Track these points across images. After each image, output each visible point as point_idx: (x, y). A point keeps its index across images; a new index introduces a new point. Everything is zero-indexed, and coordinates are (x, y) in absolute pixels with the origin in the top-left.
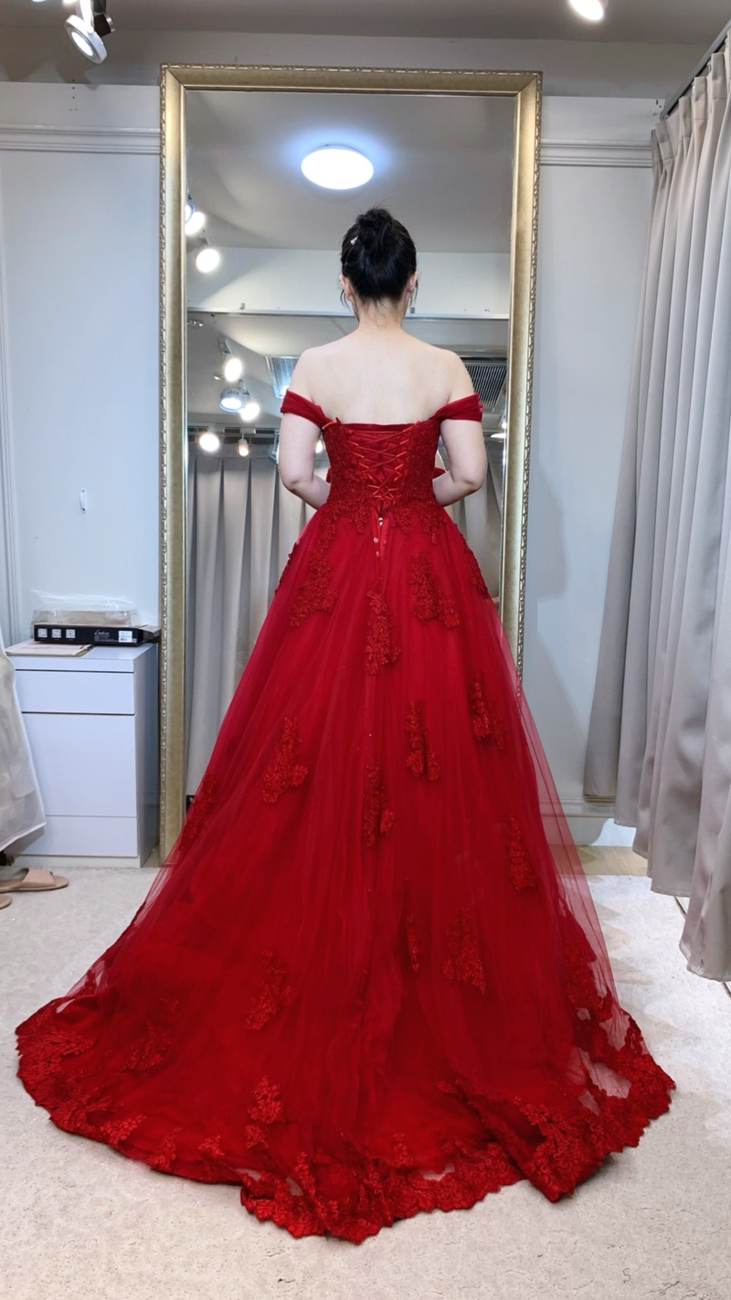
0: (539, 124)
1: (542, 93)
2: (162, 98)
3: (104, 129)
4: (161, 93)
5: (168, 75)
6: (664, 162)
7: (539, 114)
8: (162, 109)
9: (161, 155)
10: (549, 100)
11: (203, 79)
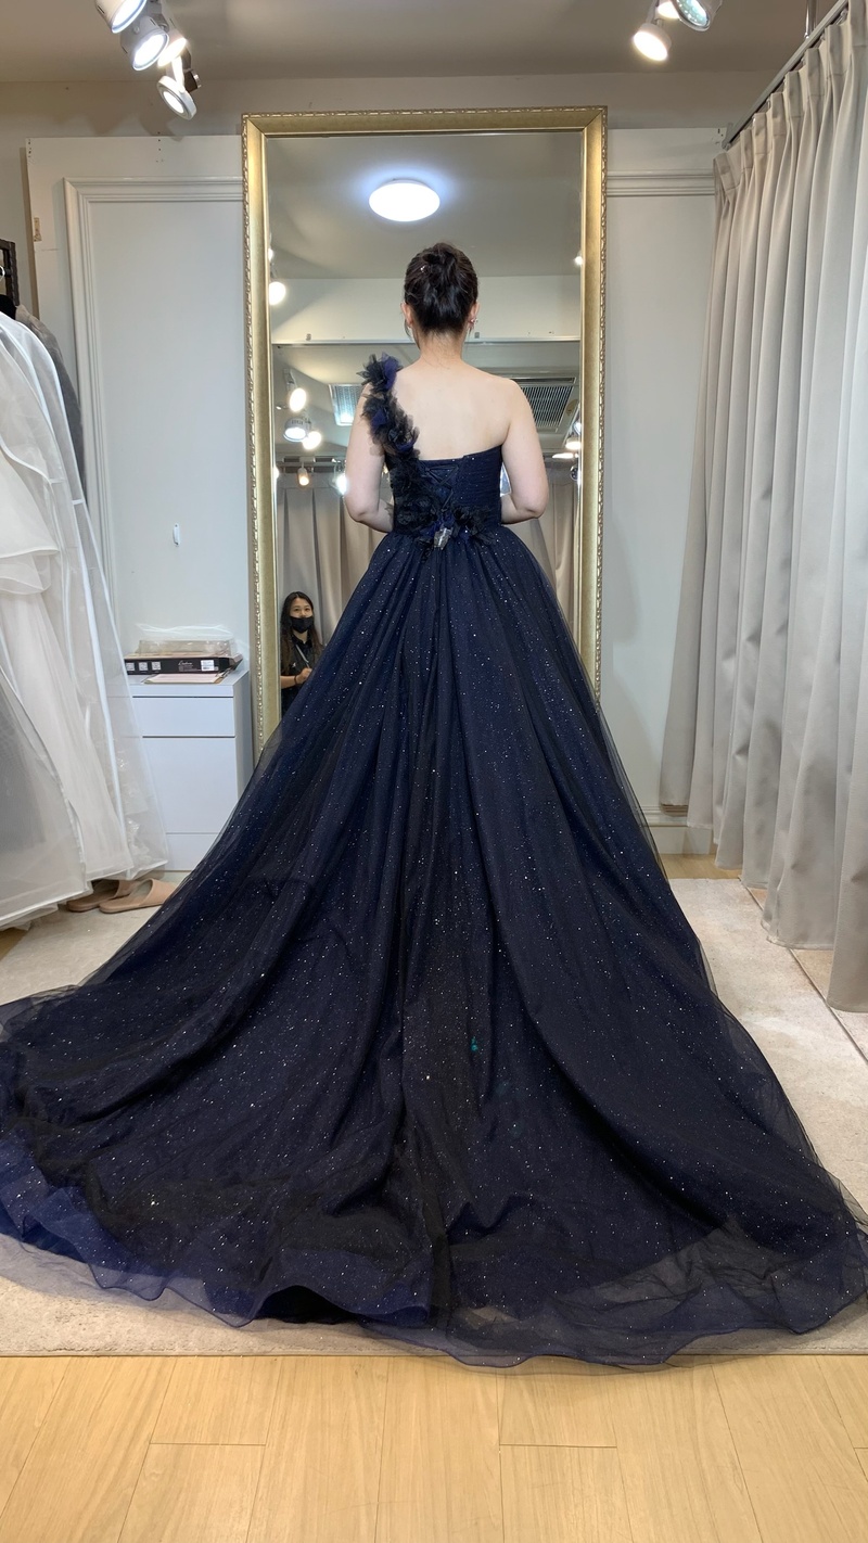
0: (605, 157)
1: (608, 126)
2: (244, 147)
3: (189, 179)
4: (243, 141)
5: (250, 123)
6: (726, 192)
7: (605, 148)
8: (244, 157)
9: (245, 202)
10: (615, 134)
11: (282, 126)
